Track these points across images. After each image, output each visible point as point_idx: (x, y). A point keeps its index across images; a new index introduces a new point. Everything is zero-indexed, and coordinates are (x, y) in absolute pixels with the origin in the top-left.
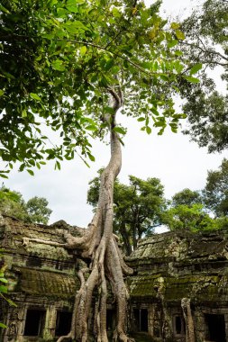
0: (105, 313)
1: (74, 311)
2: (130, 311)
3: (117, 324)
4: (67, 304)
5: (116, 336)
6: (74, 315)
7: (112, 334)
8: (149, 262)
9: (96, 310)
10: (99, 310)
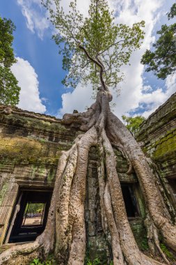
0: (117, 186)
1: (56, 184)
2: (161, 181)
3: (146, 205)
4: (44, 173)
5: (153, 233)
6: (55, 190)
7: (144, 229)
8: (161, 123)
9: (101, 180)
10: (106, 179)
